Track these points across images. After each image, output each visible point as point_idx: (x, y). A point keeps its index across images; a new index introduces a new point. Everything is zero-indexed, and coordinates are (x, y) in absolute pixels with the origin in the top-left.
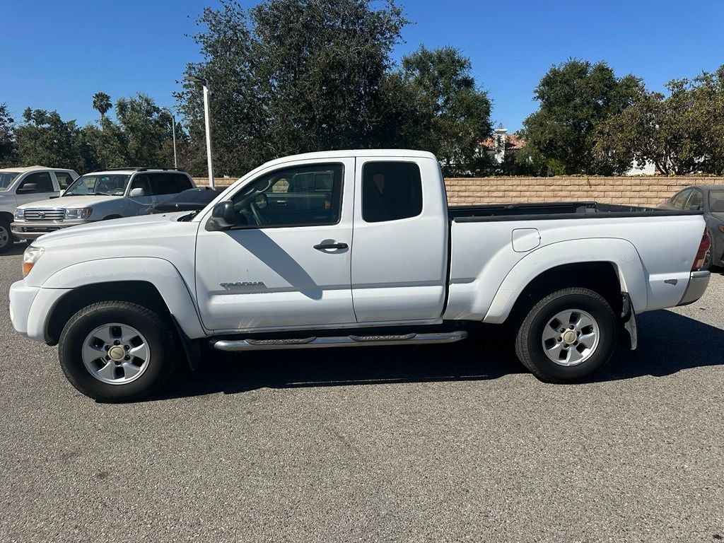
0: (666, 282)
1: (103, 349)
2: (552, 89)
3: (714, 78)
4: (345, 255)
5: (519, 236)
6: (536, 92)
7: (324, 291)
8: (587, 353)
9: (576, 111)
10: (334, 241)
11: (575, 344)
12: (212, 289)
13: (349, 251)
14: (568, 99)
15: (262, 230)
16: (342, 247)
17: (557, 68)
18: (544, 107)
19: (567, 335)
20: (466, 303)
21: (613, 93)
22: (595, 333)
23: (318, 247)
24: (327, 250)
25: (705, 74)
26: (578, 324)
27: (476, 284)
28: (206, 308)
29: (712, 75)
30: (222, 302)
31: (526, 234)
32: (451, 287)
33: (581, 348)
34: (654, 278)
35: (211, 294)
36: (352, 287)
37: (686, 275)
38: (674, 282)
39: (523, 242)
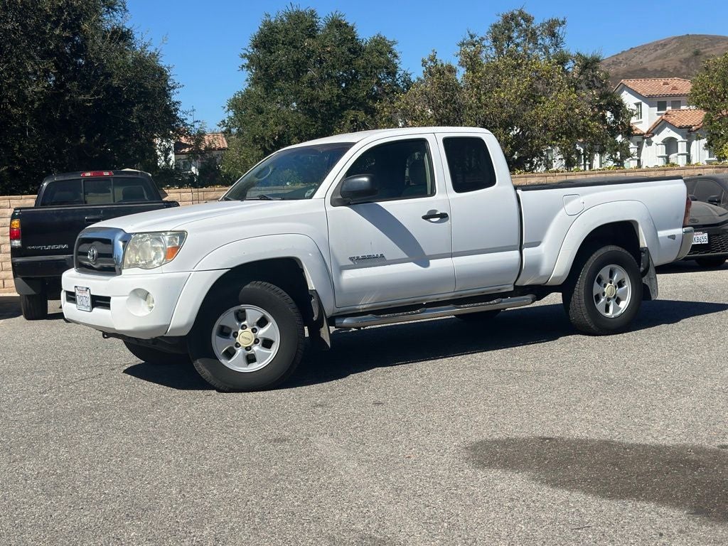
0: (669, 237)
1: (231, 336)
2: (271, 53)
3: (484, 43)
4: (446, 224)
5: (567, 201)
6: (244, 56)
7: (430, 261)
8: (624, 305)
9: (314, 89)
10: (436, 211)
11: (614, 297)
12: (343, 263)
13: (449, 220)
14: (299, 68)
15: (380, 203)
16: (444, 217)
17: (273, 20)
18: (255, 81)
19: (609, 289)
20: (535, 266)
21: (361, 62)
22: (628, 286)
23: (426, 218)
24: (432, 220)
25: (472, 37)
26: (615, 278)
27: (542, 247)
28: (339, 283)
29: (482, 39)
30: (351, 276)
31: (573, 199)
32: (525, 251)
33: (618, 301)
34: (661, 234)
35: (342, 268)
36: (452, 255)
37: (679, 231)
38: (673, 237)
39: (572, 206)
